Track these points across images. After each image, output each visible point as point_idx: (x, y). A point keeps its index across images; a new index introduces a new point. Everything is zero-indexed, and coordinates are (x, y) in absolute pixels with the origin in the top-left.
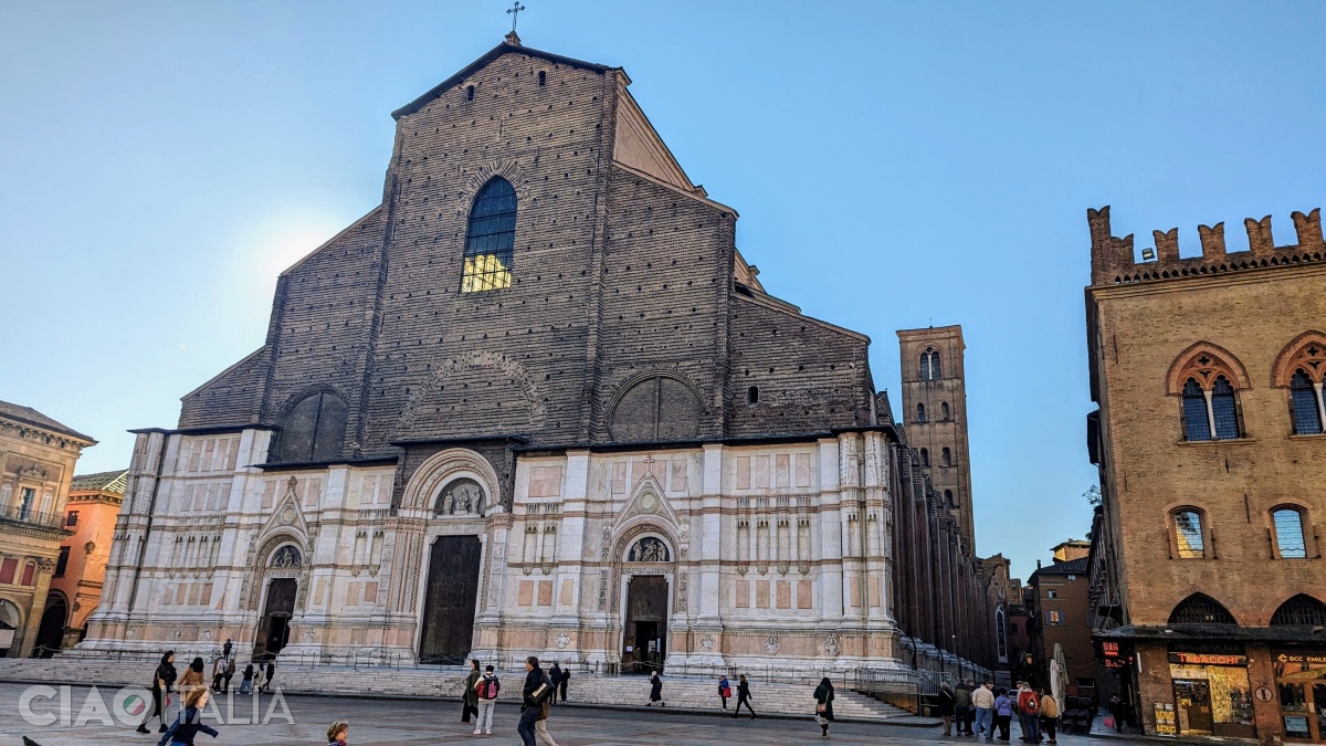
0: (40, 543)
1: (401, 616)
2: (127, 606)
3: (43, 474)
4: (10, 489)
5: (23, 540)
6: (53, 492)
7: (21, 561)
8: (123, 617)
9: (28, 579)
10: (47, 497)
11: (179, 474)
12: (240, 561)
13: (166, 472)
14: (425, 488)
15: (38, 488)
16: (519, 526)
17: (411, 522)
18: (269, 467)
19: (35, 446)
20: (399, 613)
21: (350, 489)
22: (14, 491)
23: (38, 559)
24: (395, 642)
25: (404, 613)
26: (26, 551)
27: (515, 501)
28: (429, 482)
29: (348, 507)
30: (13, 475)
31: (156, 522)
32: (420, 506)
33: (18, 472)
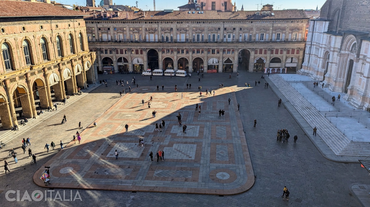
0: (299, 45)
1: (340, 80)
2: (308, 62)
3: (298, 30)
4: (291, 34)
5: (296, 45)
6: (301, 33)
7: (296, 49)
8: (307, 65)
9: (298, 53)
10: (300, 34)
11: (316, 31)
12: (322, 57)
13: (314, 31)
14: (348, 45)
15: (298, 33)
16: (361, 61)
17: (344, 54)
18: (328, 33)
19: (295, 24)
20: (340, 79)
21: (337, 42)
22: (292, 35)
23: (299, 48)
24: (338, 86)
25: (341, 79)
26: (296, 47)
27: (360, 54)
28: (349, 43)
29: (336, 47)
30: (291, 31)
31: (313, 43)
32: (347, 50)
33: (292, 30)
